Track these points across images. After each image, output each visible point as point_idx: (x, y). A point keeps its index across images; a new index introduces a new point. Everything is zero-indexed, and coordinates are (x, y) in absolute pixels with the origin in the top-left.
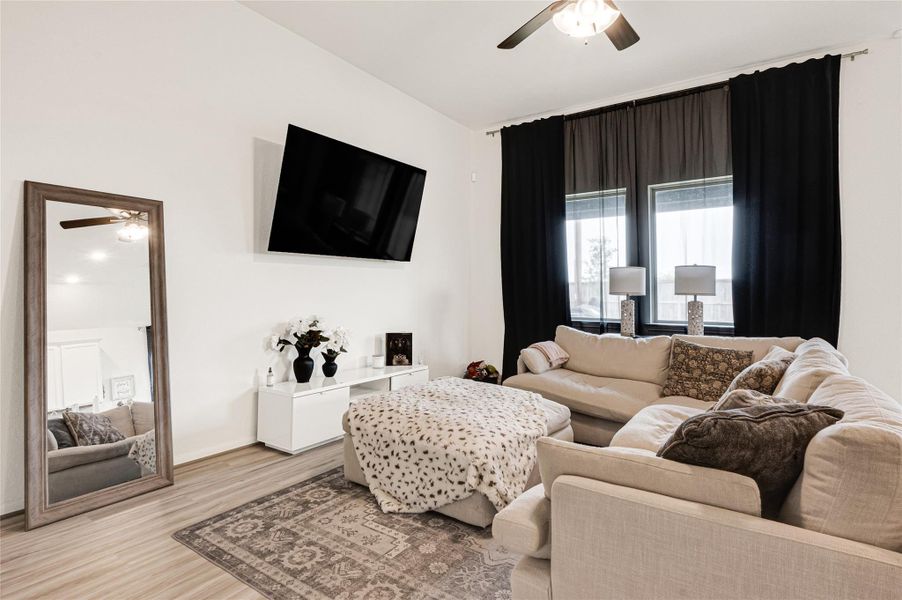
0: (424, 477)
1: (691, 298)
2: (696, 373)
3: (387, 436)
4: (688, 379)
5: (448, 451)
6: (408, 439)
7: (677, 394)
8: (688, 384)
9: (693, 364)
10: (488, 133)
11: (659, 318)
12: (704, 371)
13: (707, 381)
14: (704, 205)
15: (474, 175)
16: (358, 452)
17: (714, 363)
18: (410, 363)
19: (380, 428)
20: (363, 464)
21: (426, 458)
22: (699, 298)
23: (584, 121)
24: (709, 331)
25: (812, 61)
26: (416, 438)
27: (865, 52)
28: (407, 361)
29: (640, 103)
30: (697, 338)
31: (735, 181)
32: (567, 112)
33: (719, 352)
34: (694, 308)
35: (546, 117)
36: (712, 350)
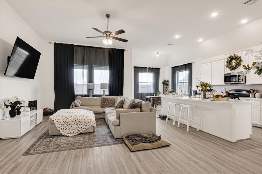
0: (79, 127)
1: (103, 89)
2: (108, 103)
3: (67, 121)
4: (107, 104)
5: (85, 120)
6: (74, 120)
7: (105, 107)
8: (107, 105)
9: (107, 101)
10: (49, 43)
11: (94, 94)
12: (109, 103)
13: (110, 104)
14: (104, 70)
15: (43, 53)
16: (57, 127)
17: (110, 101)
18: (36, 109)
19: (65, 120)
20: (59, 129)
21: (79, 123)
22: (105, 89)
23: (79, 47)
24: (106, 96)
25: (121, 49)
26: (76, 120)
27: (127, 50)
28: (35, 109)
29: (92, 47)
30: (105, 97)
31: (109, 67)
32: (75, 44)
33: (111, 99)
34: (104, 91)
35: (69, 43)
36: (109, 99)
